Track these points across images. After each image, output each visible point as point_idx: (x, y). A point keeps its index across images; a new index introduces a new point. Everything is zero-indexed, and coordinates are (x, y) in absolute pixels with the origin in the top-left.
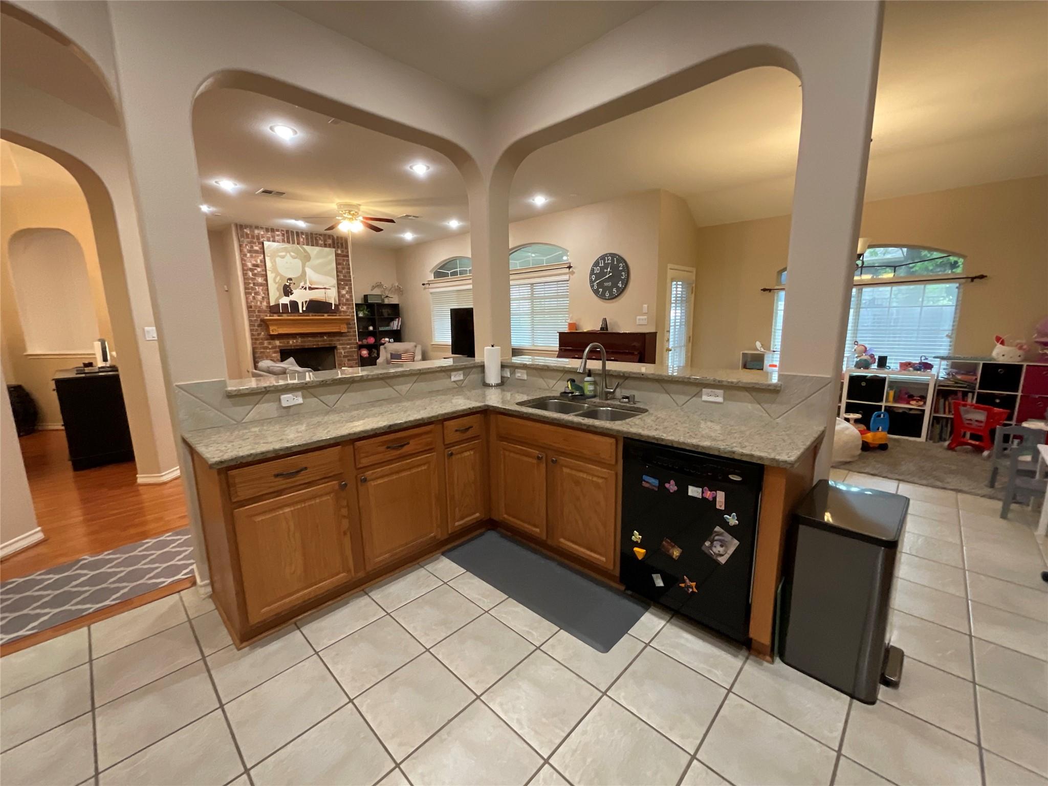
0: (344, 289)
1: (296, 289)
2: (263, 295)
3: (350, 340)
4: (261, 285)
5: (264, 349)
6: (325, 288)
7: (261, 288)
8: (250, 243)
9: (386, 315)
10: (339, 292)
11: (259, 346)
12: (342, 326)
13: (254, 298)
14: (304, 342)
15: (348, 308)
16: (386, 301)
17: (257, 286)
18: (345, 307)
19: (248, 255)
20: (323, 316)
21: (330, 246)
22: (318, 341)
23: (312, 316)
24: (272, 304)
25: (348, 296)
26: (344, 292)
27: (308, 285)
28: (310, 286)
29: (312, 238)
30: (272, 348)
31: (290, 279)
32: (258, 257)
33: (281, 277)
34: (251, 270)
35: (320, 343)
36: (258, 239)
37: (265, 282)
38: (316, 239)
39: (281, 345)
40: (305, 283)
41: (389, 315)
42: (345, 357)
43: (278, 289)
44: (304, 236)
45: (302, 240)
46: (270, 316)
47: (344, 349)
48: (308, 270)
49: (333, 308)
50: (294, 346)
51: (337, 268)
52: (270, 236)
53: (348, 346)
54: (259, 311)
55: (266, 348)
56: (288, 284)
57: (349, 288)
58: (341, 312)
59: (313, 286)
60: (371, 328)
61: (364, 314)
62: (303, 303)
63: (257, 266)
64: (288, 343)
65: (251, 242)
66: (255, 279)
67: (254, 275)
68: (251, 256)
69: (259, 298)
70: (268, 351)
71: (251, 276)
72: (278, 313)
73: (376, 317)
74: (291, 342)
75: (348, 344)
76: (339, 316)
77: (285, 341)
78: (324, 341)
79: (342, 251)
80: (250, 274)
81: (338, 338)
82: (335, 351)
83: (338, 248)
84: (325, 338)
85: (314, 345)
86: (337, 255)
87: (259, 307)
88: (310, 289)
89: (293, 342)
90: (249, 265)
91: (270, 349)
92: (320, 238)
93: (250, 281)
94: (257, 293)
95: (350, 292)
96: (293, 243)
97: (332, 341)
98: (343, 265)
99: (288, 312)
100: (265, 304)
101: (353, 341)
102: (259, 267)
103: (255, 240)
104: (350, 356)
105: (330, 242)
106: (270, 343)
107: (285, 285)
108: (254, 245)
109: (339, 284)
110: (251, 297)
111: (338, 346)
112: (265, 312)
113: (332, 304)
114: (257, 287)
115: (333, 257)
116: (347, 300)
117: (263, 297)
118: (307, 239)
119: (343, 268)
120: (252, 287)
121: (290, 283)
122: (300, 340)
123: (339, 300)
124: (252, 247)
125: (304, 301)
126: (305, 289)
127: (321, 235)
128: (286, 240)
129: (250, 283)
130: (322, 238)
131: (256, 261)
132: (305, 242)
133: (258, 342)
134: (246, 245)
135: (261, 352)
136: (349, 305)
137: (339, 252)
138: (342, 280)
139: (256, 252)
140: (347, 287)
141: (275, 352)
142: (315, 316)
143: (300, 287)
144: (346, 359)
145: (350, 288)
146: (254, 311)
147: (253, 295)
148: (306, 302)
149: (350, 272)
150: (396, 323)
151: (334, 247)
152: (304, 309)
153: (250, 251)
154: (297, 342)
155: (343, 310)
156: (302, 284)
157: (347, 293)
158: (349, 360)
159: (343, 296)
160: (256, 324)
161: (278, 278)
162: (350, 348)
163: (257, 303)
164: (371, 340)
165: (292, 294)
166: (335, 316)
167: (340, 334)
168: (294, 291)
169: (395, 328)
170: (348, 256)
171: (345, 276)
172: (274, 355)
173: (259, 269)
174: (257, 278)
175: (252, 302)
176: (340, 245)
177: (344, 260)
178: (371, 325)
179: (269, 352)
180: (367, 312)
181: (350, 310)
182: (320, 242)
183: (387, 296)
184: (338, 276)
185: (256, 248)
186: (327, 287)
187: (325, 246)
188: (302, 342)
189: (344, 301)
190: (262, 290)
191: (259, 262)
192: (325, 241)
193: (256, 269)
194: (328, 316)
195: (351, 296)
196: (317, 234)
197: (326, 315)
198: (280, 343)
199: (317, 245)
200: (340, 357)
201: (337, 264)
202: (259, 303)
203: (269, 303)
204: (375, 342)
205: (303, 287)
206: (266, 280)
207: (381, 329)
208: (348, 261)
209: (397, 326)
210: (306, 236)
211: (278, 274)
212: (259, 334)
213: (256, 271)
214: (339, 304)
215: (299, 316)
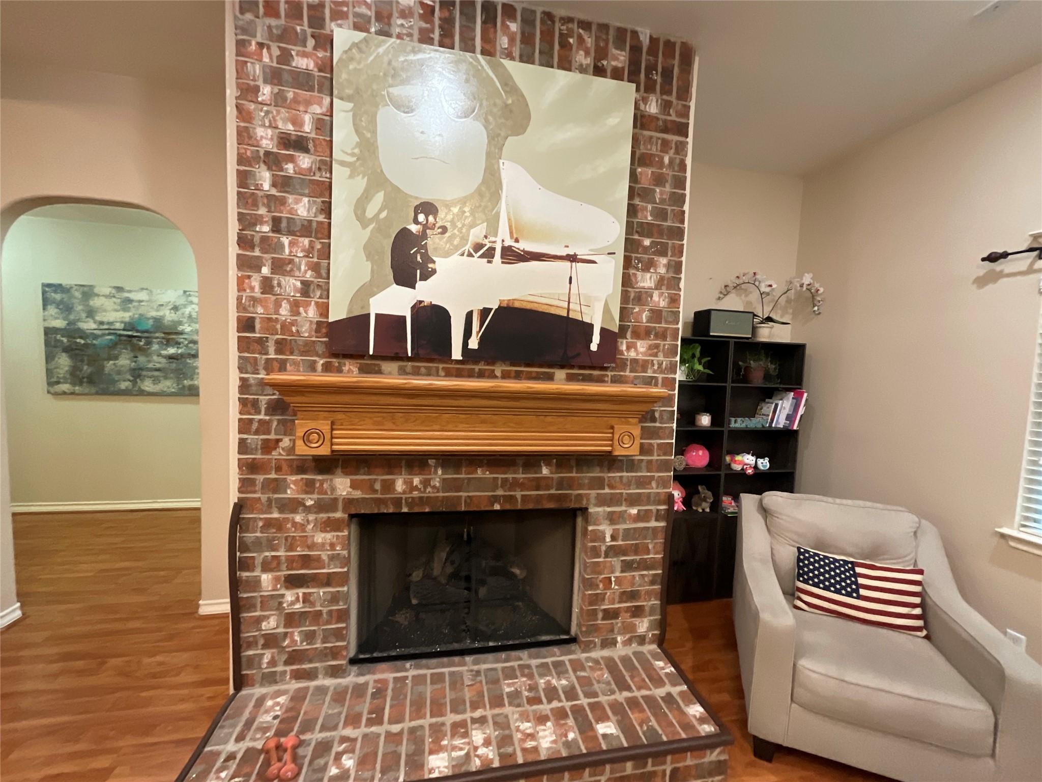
0: (649, 266)
1: (447, 255)
2: (309, 275)
3: (643, 483)
4: (306, 229)
5: (281, 510)
6: (572, 258)
7: (306, 241)
8: (281, 38)
9: (757, 380)
10: (627, 281)
11: (264, 498)
12: (619, 429)
13: (267, 286)
14: (456, 486)
15: (654, 350)
16: (766, 334)
17: (290, 233)
18: (642, 346)
19: (266, 92)
20: (550, 378)
21: (617, 75)
22: (515, 484)
23: (505, 376)
24: (337, 313)
25: (659, 300)
26: (646, 281)
27: (503, 238)
28: (509, 242)
29: (547, 36)
30: (320, 507)
31: (428, 208)
32: (308, 103)
33: (395, 195)
34: (272, 161)
35: (518, 494)
36: (317, 21)
37: (321, 218)
38: (564, 45)
39: (358, 494)
40: (493, 229)
41: (767, 377)
42: (613, 551)
43: (370, 251)
44: (514, 27)
45: (504, 42)
46: (327, 368)
47: (612, 519)
48: (509, 171)
49: (594, 347)
50: (412, 502)
51: (633, 177)
52: (371, 13)
53: (634, 511)
54: (281, 346)
55: (294, 505)
56: (414, 228)
57: (668, 266)
58: (622, 365)
59: (524, 246)
60: (705, 420)
61: (691, 370)
62: (469, 315)
63: (299, 144)
64: (388, 486)
65: (285, 36)
66: (282, 202)
67: (283, 183)
68: (279, 100)
69: (290, 285)
70: (298, 518)
71: (266, 186)
72: (358, 354)
73: (729, 385)
74: (400, 486)
75: (633, 501)
76: (616, 380)
77: (378, 478)
78: (538, 484)
79: (666, 106)
80: (265, 178)
81: (596, 473)
82: (579, 521)
83: (650, 88)
84: (545, 471)
85: (496, 499)
86: (641, 121)
87: (285, 327)
88: (511, 255)
89: (409, 483)
90: (266, 139)
91: (308, 510)
92: (581, 39)
93: (262, 211)
94: (280, 266)
95: (671, 283)
96: (468, 46)
97: (571, 484)
98: (661, 164)
99: (399, 357)
100: (312, 313)
101: (654, 489)
102: (306, 151)
103: (303, 27)
104: (636, 550)
105: (619, 58)
106: (309, 487)
107: (404, 233)
108: (294, 50)
109: (631, 245)
110: (256, 283)
111: (592, 510)
112: (308, 349)
113: (591, 326)
114: (285, 240)
115: (623, 120)
116: (657, 315)
117: (306, 284)
118: (527, 39)
119: (659, 180)
120: (264, 239)
121: (426, 227)
122: (438, 476)
123: (624, 312)
124: (285, 57)
125: (477, 307)
126: (489, 255)
127: (585, 25)
128: (436, 36)
129: (258, 220)
130: (589, 41)
131: (297, 122)
132: (516, 53)
133: (260, 478)
134: (261, 45)
135: (268, 524)
136: (662, 335)
137: (653, 108)
138: (647, 230)
139: (302, 80)
140: (664, 261)
141: (330, 525)
142: (518, 376)
143: (468, 247)
144: (616, 562)
145: (677, 268)
146: (261, 342)
147: (265, 270)
148: (485, 312)
149: (681, 200)
150: (785, 404)
151: (633, 77)
152: (473, 344)
153: (274, 76)
154: (426, 483)
155: (632, 354)
156: (477, 234)
157: (660, 283)
158: (627, 566)
159: (641, 298)
160: (264, 400)
161: (379, 198)
162: (640, 517)
163: (278, 305)
164: (699, 457)
165: (425, 277)
166: (600, 380)
167: (608, 460)
168: (440, 264)
169: (780, 422)
170: (682, 129)
171: (661, 214)
172: (320, 538)
173: (305, 161)
174: (291, 199)
175: (254, 300)
176: (658, 78)
177: (665, 144)
178: (706, 410)
179: (302, 527)
180: (700, 368)
181: (661, 357)
182: (581, 58)
183: (769, 319)
184: (632, 210)
185: (303, 63)
186: (582, 252)
187: (599, 71)
188: (447, 485)
189: (644, 317)
190: (308, 252)
191: (308, 127)
192: (601, 53)
193: (291, 159)
194: (570, 378)
195: (674, 300)
196: (570, 20)
197: (560, 374)
198: (354, 486)
199: (565, 65)
200: (595, 552)
201: (638, 159)
202: (285, 311)
203: (324, 309)
204: (710, 465)
205: (478, 247)
206: (327, 209)
207: (738, 424)
208: (681, 148)
209: (790, 418)
210: (524, 21)
211: (378, 181)
212: (269, 446)
213: (290, 168)
214: (623, 329)
215: (449, 374)
